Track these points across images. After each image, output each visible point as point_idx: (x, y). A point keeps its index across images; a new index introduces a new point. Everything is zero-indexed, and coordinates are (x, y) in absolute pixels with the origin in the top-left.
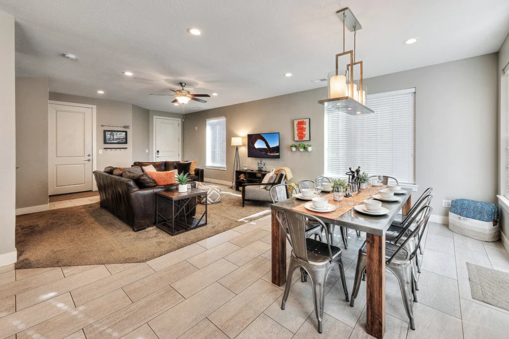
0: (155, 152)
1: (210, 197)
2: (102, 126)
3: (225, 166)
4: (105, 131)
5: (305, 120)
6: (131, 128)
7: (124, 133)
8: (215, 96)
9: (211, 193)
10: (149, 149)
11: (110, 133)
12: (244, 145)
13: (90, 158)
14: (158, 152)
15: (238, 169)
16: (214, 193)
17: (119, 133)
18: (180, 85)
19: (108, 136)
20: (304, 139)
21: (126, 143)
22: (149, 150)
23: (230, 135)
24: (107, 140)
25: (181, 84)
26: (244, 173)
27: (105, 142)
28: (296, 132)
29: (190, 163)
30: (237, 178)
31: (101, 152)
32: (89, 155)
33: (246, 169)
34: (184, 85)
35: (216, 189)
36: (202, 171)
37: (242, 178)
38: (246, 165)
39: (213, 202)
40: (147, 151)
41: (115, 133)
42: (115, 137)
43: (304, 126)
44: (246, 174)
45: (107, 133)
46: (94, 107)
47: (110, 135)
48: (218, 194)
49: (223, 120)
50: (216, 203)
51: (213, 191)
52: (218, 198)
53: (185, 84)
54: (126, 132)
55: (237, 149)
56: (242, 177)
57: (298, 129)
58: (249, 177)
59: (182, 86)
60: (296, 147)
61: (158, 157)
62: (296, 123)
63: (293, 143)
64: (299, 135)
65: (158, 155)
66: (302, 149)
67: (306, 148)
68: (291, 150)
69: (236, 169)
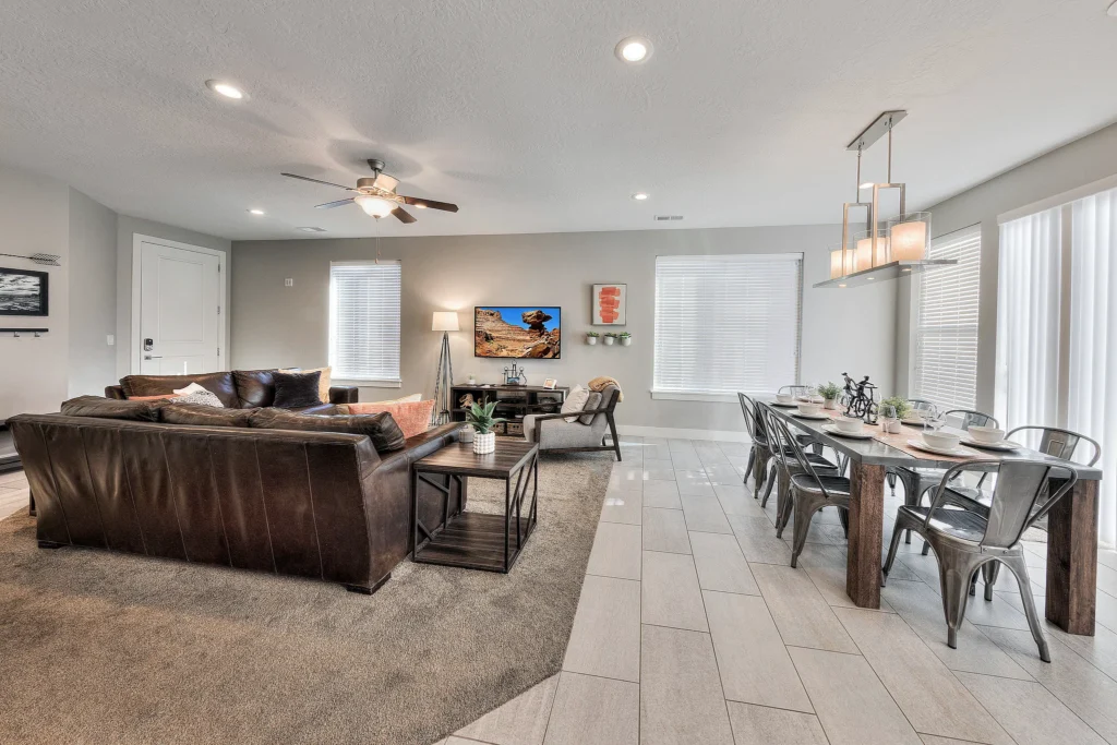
0: (138, 341)
3: (395, 378)
5: (618, 287)
6: (64, 262)
7: (36, 280)
10: (115, 332)
14: (149, 342)
18: (368, 167)
20: (615, 322)
21: (43, 310)
22: (115, 339)
23: (414, 305)
25: (372, 163)
26: (474, 391)
28: (598, 308)
29: (319, 374)
30: (456, 402)
33: (472, 382)
34: (379, 166)
36: (355, 392)
37: (467, 404)
40: (110, 340)
43: (616, 298)
44: (479, 394)
53: (387, 165)
54: (44, 278)
55: (446, 338)
56: (468, 401)
57: (603, 302)
59: (375, 169)
60: (597, 336)
61: (147, 358)
62: (598, 290)
63: (589, 329)
64: (605, 314)
65: (147, 353)
66: (610, 341)
67: (620, 340)
68: (586, 342)
69: (449, 386)
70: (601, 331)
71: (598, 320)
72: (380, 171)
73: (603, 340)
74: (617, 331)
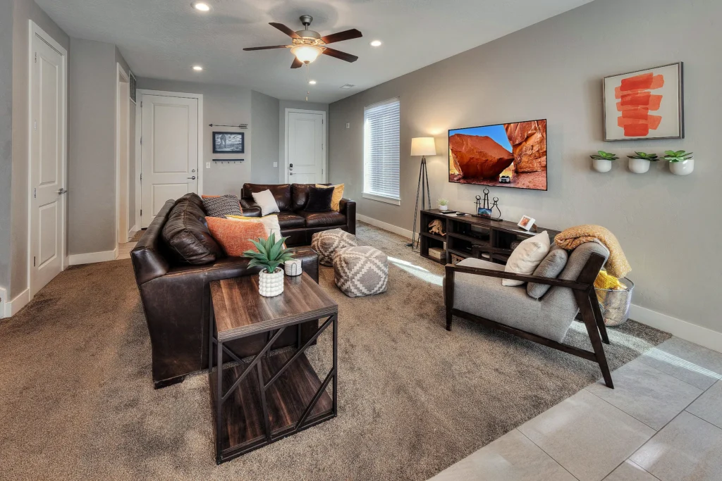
0: (287, 166)
1: (361, 281)
2: (211, 125)
3: (397, 196)
4: (214, 134)
6: (249, 127)
7: (240, 136)
8: (378, 48)
9: (364, 271)
10: (278, 161)
11: (220, 136)
12: (439, 155)
13: (195, 174)
14: (291, 166)
15: (427, 208)
16: (370, 270)
17: (233, 136)
18: (301, 24)
19: (218, 141)
20: (652, 133)
21: (242, 151)
22: (278, 164)
23: (407, 134)
24: (217, 147)
25: (302, 19)
26: (443, 219)
27: (215, 151)
28: (614, 113)
29: (333, 189)
30: (425, 228)
31: (209, 165)
32: (193, 171)
33: (444, 208)
34: (307, 20)
35: (377, 261)
36: (354, 205)
37: (434, 229)
38: (445, 201)
39: (368, 293)
40: (275, 165)
41: (227, 136)
42: (228, 142)
43: (654, 92)
44: (448, 222)
45: (217, 136)
46: (200, 96)
47: (221, 139)
48: (380, 273)
49: (393, 105)
50: (375, 295)
51: (369, 265)
52: (381, 283)
53: (311, 19)
54: (243, 134)
55: (424, 162)
56: (436, 227)
57: (623, 104)
58: (455, 231)
59: (305, 24)
60: (612, 158)
61: (291, 174)
62: (612, 86)
63: (598, 147)
64: (629, 122)
65: (291, 172)
66: (642, 166)
67: (662, 164)
68: (593, 169)
69: (420, 208)
70: (622, 151)
71: (615, 130)
72: (309, 24)
73: (624, 165)
74: (659, 149)
